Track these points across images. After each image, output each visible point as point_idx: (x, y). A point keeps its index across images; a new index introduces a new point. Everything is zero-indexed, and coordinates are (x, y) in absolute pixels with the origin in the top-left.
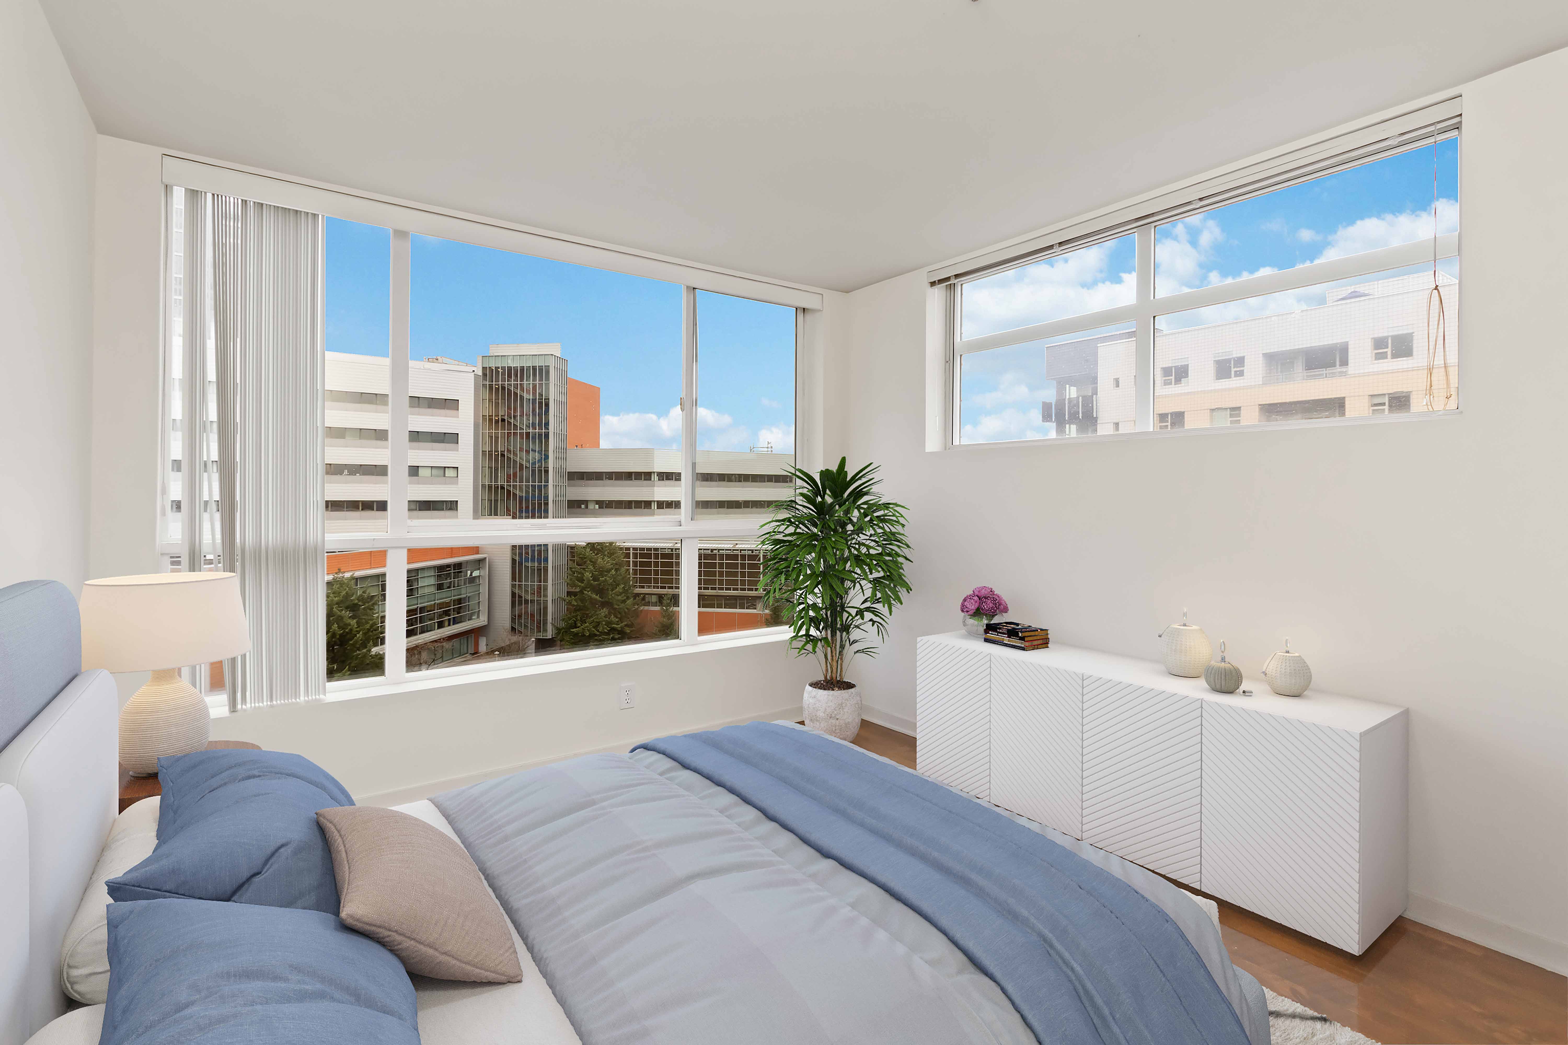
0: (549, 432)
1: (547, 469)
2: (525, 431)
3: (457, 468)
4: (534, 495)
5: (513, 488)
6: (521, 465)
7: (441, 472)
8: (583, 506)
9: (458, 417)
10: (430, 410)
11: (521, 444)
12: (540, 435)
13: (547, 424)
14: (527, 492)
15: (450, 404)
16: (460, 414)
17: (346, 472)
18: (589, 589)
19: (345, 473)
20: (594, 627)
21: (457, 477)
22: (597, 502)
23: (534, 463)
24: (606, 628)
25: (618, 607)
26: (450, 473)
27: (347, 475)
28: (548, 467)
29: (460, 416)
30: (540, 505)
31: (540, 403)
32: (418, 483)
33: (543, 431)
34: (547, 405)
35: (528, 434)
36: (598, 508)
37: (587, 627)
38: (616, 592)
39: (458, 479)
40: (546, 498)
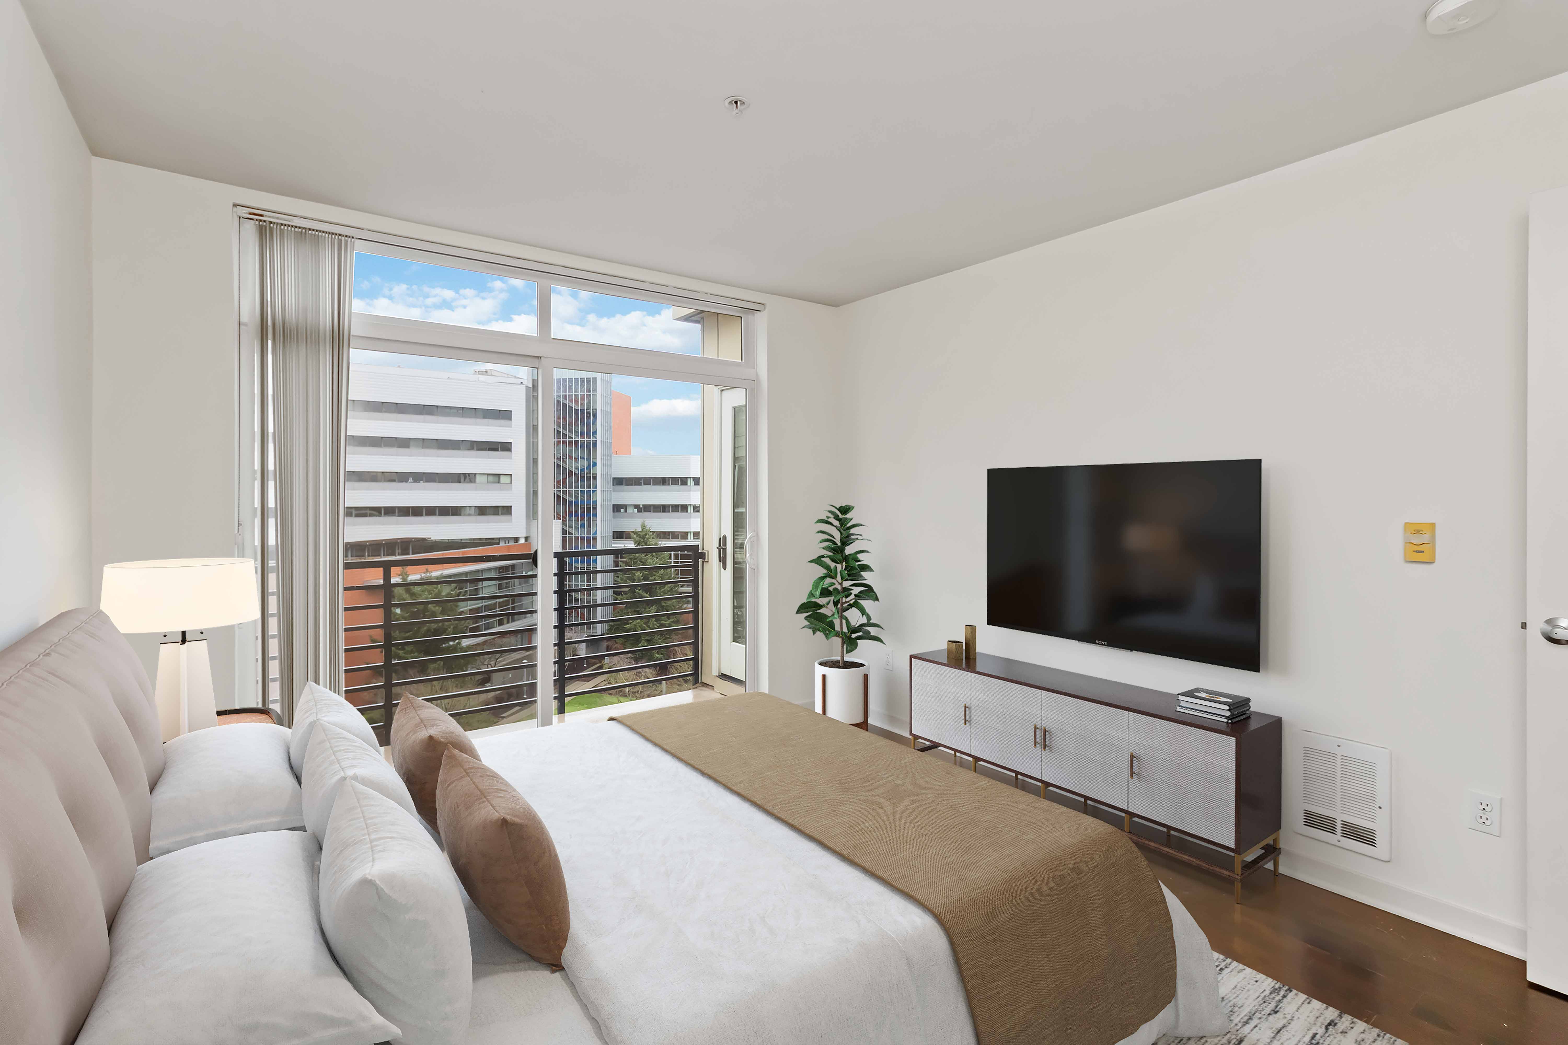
0: (596, 441)
1: (595, 475)
2: (573, 440)
3: (511, 475)
4: (583, 501)
5: (563, 493)
6: (571, 472)
7: (496, 479)
8: (622, 510)
9: (511, 427)
10: (486, 421)
11: (571, 451)
12: (588, 444)
13: (595, 433)
14: (576, 497)
15: (504, 415)
16: (513, 424)
17: (411, 479)
18: (639, 588)
19: (409, 481)
20: (645, 623)
21: (511, 483)
22: (636, 506)
23: (582, 470)
24: (655, 624)
25: (665, 605)
26: (503, 479)
27: (412, 482)
28: (596, 474)
29: (513, 426)
30: (589, 509)
31: (589, 413)
32: (476, 490)
33: (591, 439)
34: (595, 416)
35: (576, 442)
36: (637, 512)
37: (638, 623)
38: (664, 590)
39: (511, 486)
40: (595, 502)
